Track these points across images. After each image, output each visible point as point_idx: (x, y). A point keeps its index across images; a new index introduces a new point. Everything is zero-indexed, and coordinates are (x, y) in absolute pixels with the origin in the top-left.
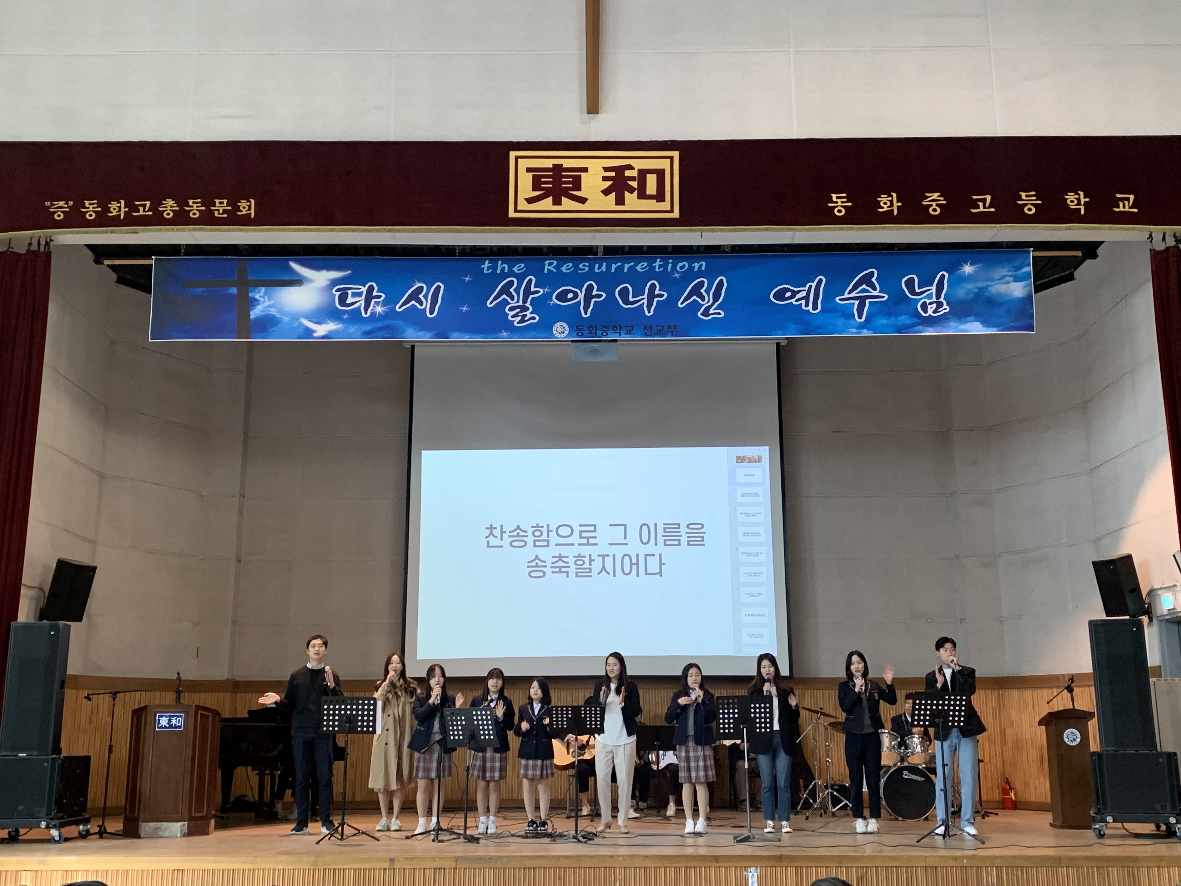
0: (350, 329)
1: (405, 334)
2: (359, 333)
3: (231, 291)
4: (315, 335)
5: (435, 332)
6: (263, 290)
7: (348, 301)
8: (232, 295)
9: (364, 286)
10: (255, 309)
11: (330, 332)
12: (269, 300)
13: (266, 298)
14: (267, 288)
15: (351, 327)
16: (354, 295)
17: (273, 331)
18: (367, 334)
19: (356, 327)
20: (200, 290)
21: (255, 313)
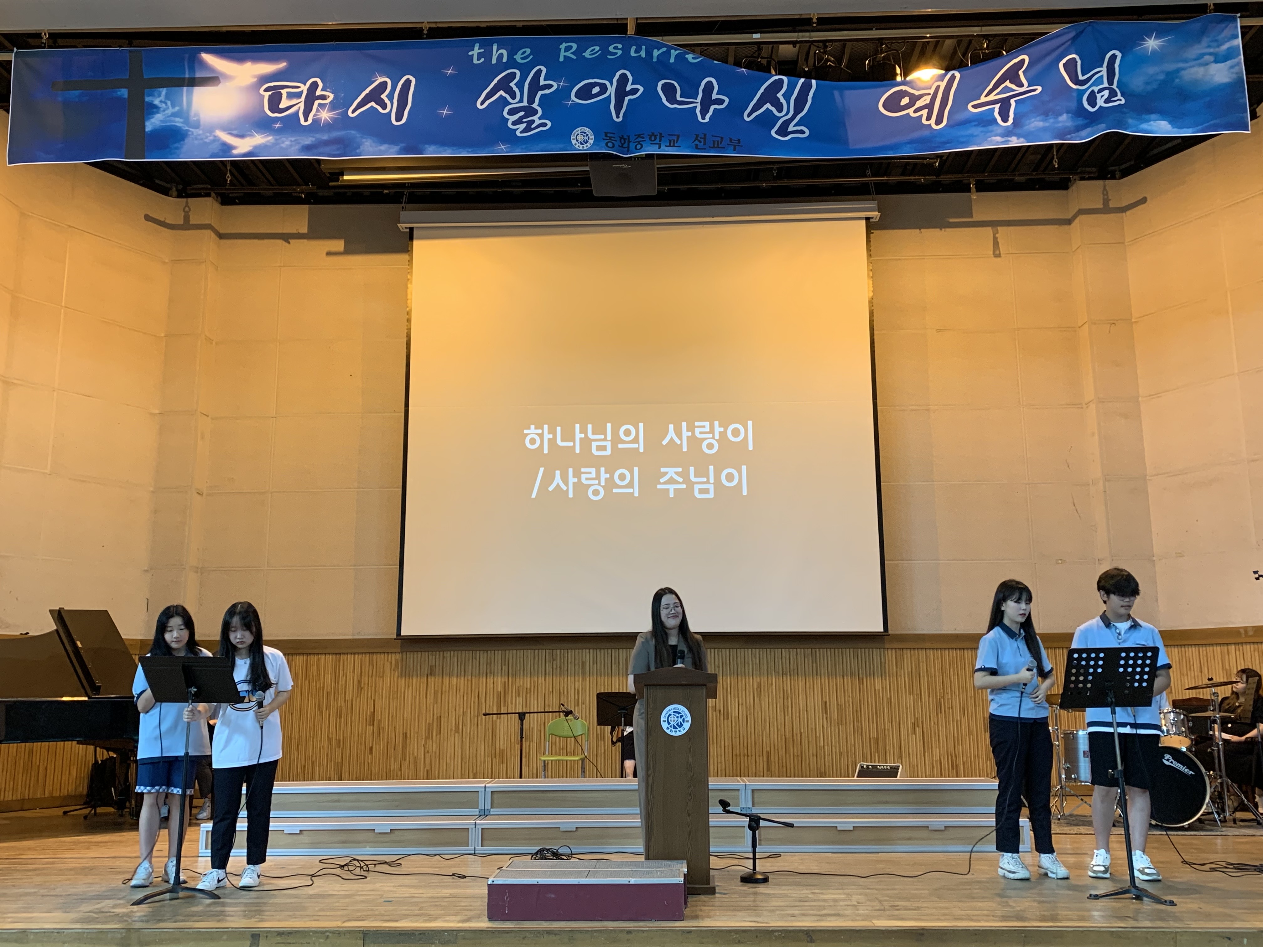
0: (283, 142)
1: (362, 148)
2: (297, 147)
3: (119, 93)
4: (235, 152)
5: (403, 145)
6: (164, 91)
7: (282, 106)
8: (120, 99)
9: (305, 85)
10: (152, 118)
11: (256, 147)
12: (173, 106)
13: (169, 103)
14: (169, 88)
15: (285, 139)
16: (290, 96)
17: (177, 148)
18: (307, 148)
19: (293, 139)
20: (77, 93)
21: (152, 123)
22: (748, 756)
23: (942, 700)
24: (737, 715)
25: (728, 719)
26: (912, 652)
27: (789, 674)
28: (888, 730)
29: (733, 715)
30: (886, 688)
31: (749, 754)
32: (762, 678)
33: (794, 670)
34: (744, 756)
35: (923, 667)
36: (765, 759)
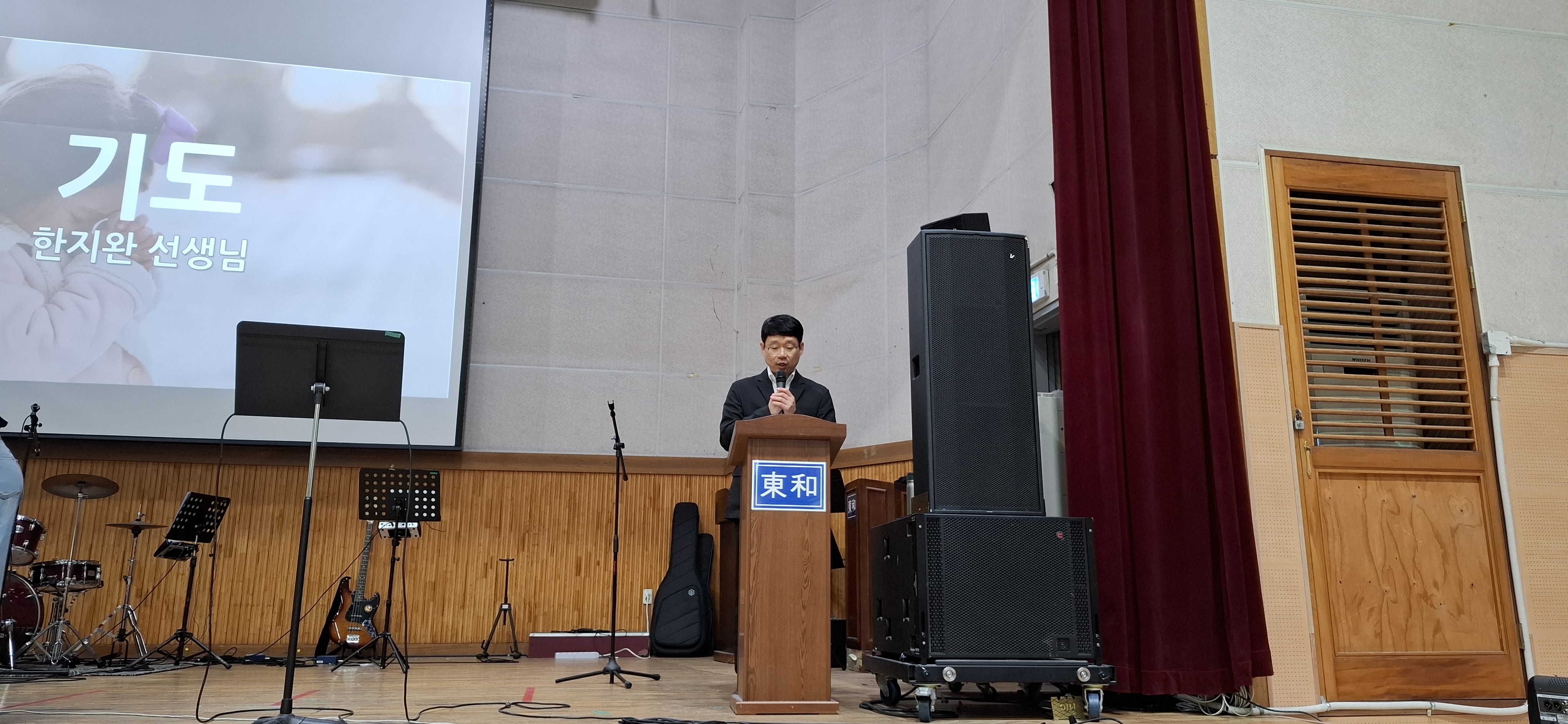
22: (252, 606)
23: (527, 535)
24: (245, 551)
25: (230, 556)
26: (496, 474)
27: (325, 499)
28: (451, 572)
29: (238, 553)
30: (456, 519)
31: (255, 604)
32: (287, 506)
33: (334, 494)
34: (247, 605)
35: (508, 493)
36: (276, 610)
